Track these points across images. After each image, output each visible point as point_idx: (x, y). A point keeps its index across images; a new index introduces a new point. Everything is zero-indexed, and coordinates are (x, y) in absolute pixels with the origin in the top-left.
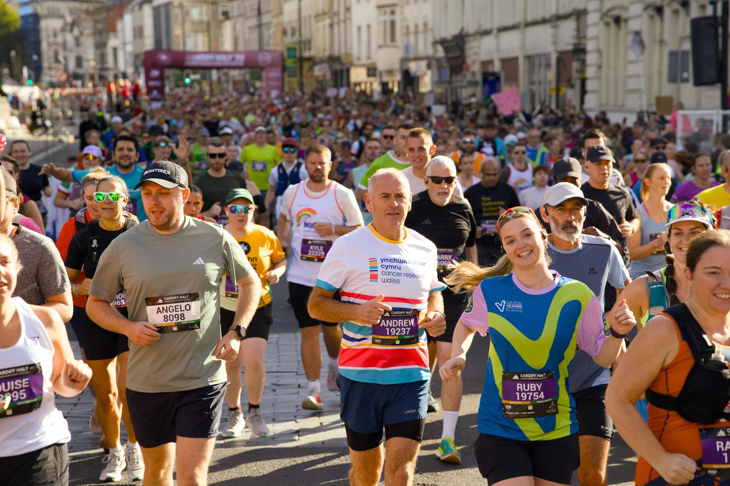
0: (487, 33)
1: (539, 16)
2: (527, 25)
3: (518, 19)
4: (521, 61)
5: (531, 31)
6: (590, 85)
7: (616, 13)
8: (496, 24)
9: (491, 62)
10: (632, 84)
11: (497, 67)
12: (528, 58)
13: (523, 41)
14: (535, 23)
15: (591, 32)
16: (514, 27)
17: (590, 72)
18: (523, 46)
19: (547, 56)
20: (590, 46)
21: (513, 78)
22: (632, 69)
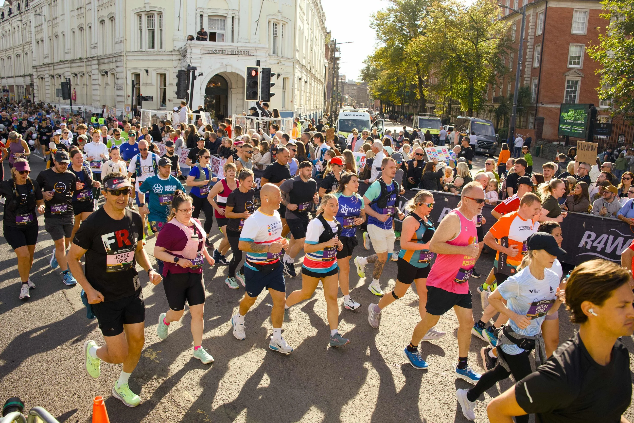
0: (4, 78)
1: (19, 75)
2: (16, 77)
3: (13, 75)
4: (15, 87)
5: (17, 78)
6: (35, 95)
7: (41, 76)
8: (6, 76)
9: (6, 86)
10: (47, 95)
11: (7, 88)
12: (17, 86)
13: (15, 81)
14: (18, 76)
15: (35, 81)
16: (12, 77)
17: (35, 91)
18: (15, 83)
19: (23, 86)
20: (35, 84)
21: (13, 91)
22: (47, 92)
